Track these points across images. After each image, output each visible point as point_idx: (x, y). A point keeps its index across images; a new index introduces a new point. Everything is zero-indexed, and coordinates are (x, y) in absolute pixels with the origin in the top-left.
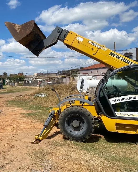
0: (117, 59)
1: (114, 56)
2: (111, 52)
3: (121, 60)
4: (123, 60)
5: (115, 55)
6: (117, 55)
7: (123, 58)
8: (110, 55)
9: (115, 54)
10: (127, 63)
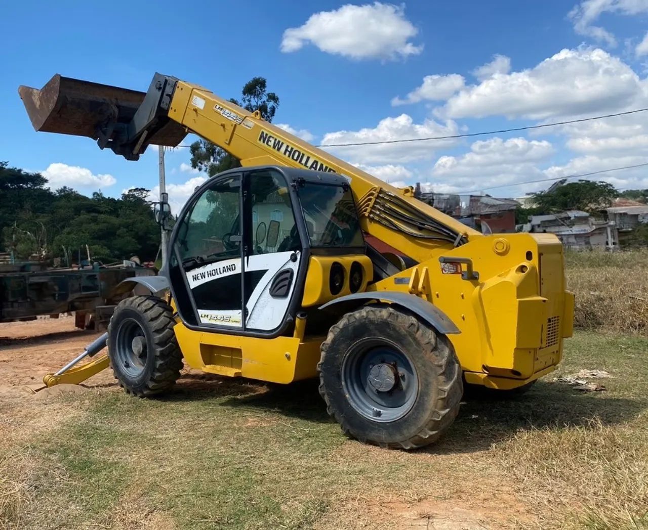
0: (275, 151)
1: (269, 143)
2: (263, 133)
3: (285, 153)
4: (288, 153)
5: (271, 139)
6: (276, 140)
7: (288, 146)
8: (260, 140)
9: (270, 137)
10: (296, 160)
